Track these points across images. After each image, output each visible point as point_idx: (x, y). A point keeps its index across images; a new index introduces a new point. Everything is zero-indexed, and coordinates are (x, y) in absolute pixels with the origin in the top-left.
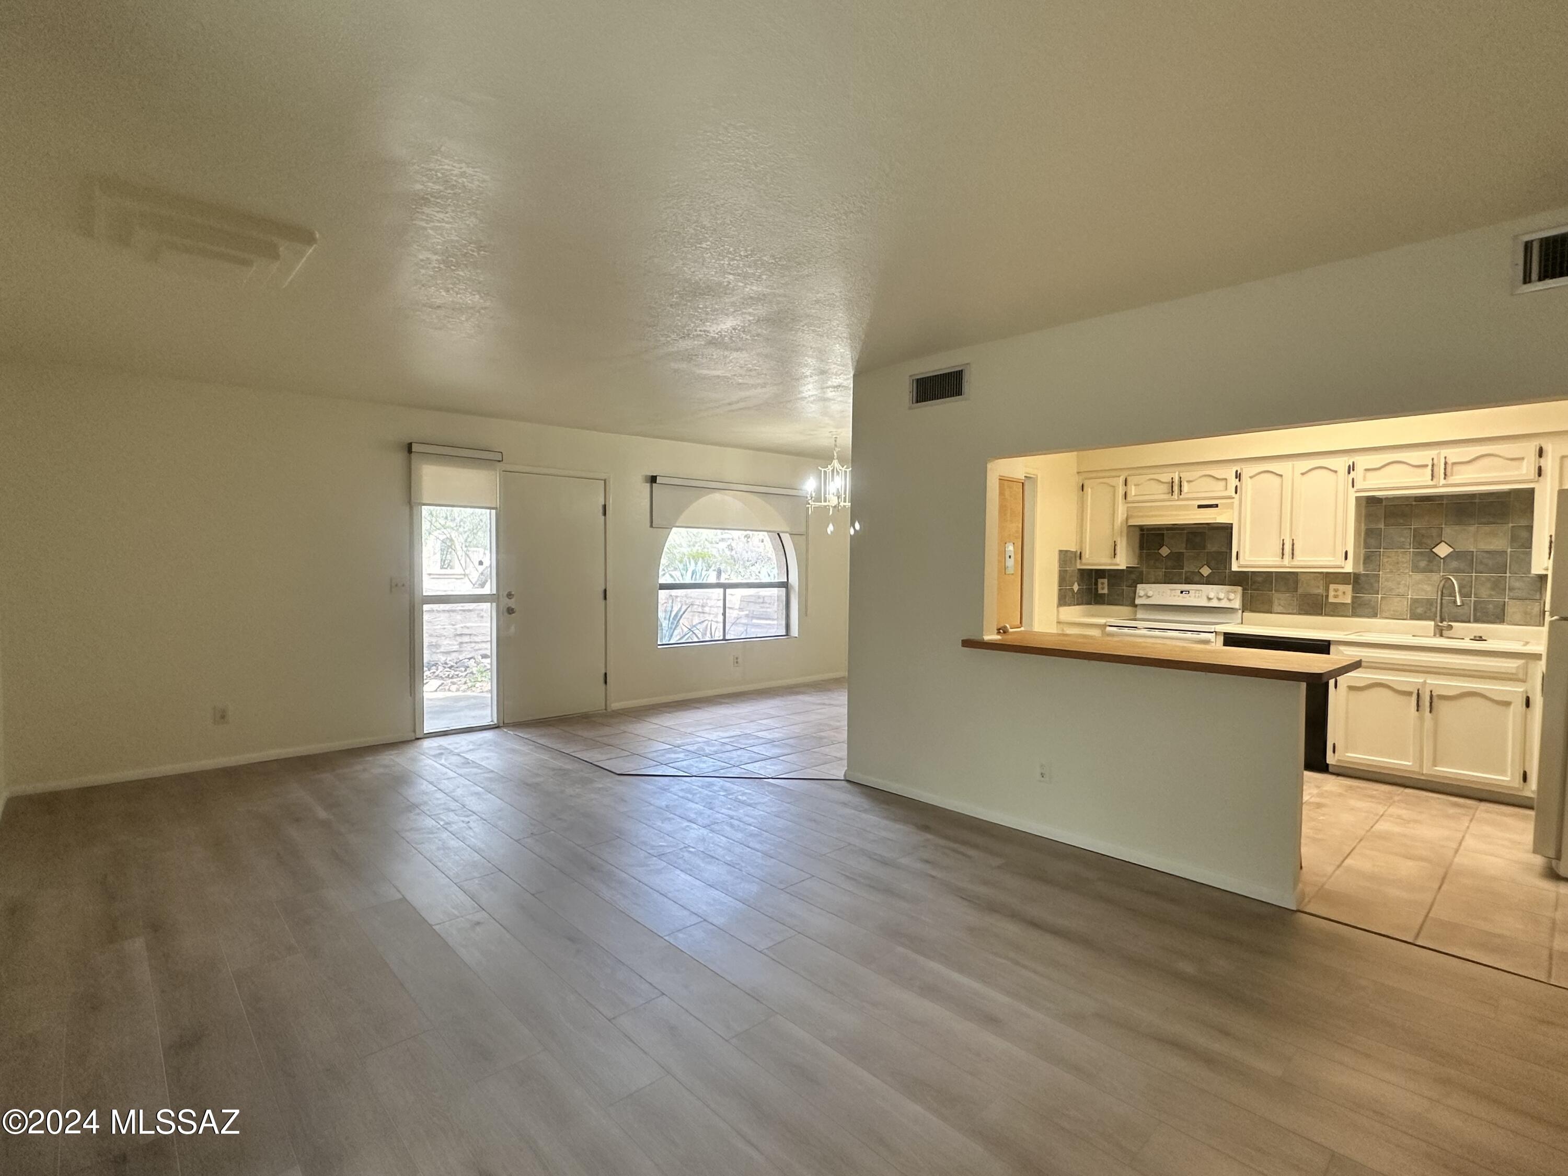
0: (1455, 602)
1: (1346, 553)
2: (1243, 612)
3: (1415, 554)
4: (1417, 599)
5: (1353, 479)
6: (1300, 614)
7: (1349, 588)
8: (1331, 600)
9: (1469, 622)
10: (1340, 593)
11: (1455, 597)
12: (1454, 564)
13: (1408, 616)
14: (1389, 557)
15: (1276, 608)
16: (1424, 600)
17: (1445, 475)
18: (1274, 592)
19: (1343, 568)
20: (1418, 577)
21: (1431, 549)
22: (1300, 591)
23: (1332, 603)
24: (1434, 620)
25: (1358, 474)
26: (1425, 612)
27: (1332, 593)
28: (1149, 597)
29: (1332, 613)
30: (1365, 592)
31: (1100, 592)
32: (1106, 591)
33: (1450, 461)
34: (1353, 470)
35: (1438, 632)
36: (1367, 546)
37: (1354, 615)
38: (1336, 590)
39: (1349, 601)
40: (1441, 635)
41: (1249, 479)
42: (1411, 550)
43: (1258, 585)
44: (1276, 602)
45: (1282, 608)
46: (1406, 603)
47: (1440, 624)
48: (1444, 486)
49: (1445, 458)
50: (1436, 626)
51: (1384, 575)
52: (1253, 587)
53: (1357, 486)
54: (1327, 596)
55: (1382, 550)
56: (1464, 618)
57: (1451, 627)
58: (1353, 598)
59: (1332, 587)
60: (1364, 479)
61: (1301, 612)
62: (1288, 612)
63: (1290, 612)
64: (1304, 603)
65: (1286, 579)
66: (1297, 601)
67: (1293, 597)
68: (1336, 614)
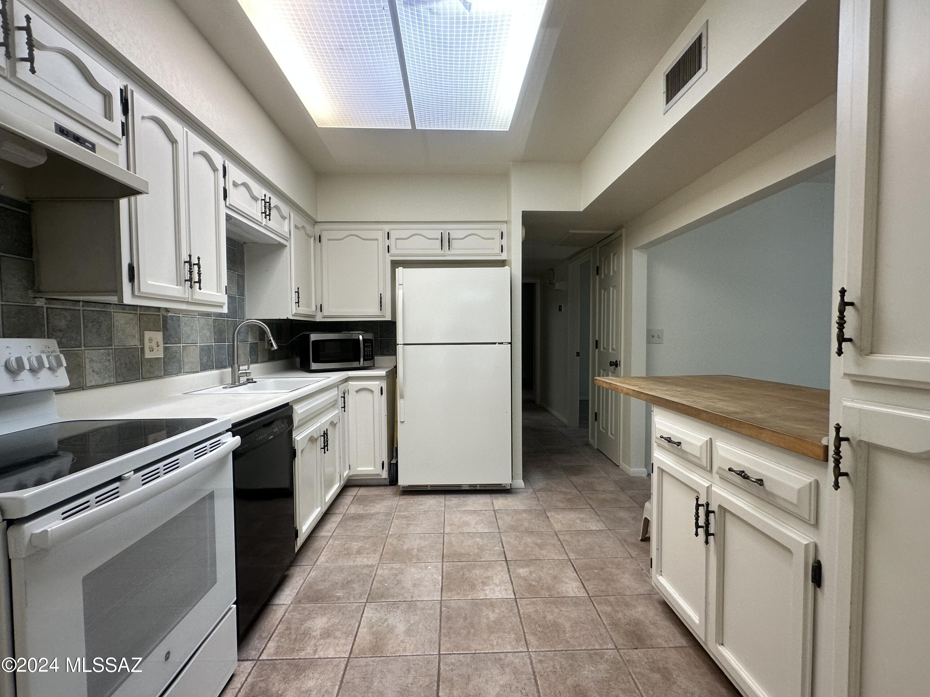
4: (203, 347)
5: (225, 188)
6: (118, 383)
7: (158, 336)
8: (148, 355)
10: (153, 344)
13: (199, 367)
15: (90, 378)
16: (207, 349)
18: (83, 348)
20: (203, 321)
22: (116, 343)
23: (150, 360)
25: (230, 185)
26: (208, 361)
27: (147, 345)
29: (148, 375)
30: (172, 340)
37: (166, 374)
38: (150, 340)
39: (161, 354)
44: (88, 367)
45: (96, 376)
46: (197, 353)
48: (264, 227)
51: (183, 319)
53: (228, 200)
54: (143, 349)
58: (164, 349)
59: (146, 335)
61: (119, 380)
62: (105, 382)
63: (106, 381)
64: (121, 364)
65: (98, 323)
66: (111, 360)
67: (109, 355)
68: (152, 376)
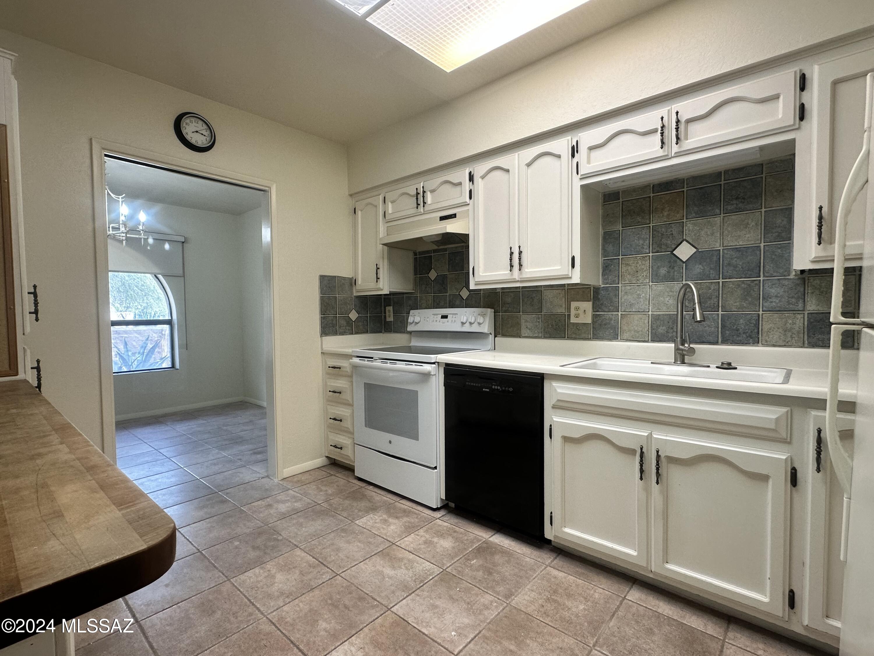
0: (694, 316)
1: (573, 259)
2: (495, 336)
3: (655, 259)
4: (659, 315)
5: (578, 162)
6: (545, 338)
7: (587, 306)
8: (573, 320)
9: (716, 343)
10: (581, 312)
11: (694, 310)
12: (698, 269)
13: (650, 338)
14: (628, 265)
15: (524, 331)
16: (665, 317)
17: (678, 138)
18: (521, 313)
19: (571, 278)
20: (660, 287)
21: (672, 252)
22: (544, 311)
23: (574, 324)
24: (674, 341)
25: (582, 156)
26: (667, 332)
27: (573, 312)
28: (417, 323)
29: (574, 336)
30: (605, 309)
31: (388, 319)
32: (391, 319)
33: (683, 118)
34: (577, 152)
35: (678, 356)
36: (605, 253)
37: (596, 337)
38: (577, 309)
39: (589, 320)
40: (683, 362)
41: (480, 180)
42: (651, 254)
43: (508, 306)
44: (523, 324)
45: (528, 331)
46: (646, 321)
47: (681, 347)
48: (678, 155)
49: (677, 113)
50: (677, 349)
51: (623, 288)
52: (504, 309)
53: (582, 171)
54: (569, 316)
55: (620, 257)
56: (711, 339)
57: (692, 351)
58: (594, 317)
59: (574, 304)
60: (589, 162)
61: (546, 336)
62: (534, 336)
63: (536, 335)
64: (548, 325)
65: (532, 298)
66: (541, 322)
67: (539, 318)
68: (577, 337)
